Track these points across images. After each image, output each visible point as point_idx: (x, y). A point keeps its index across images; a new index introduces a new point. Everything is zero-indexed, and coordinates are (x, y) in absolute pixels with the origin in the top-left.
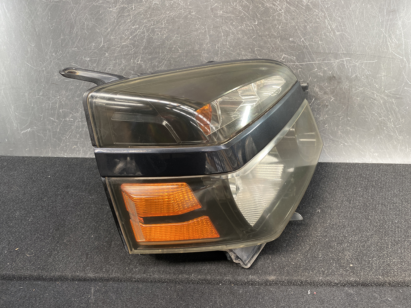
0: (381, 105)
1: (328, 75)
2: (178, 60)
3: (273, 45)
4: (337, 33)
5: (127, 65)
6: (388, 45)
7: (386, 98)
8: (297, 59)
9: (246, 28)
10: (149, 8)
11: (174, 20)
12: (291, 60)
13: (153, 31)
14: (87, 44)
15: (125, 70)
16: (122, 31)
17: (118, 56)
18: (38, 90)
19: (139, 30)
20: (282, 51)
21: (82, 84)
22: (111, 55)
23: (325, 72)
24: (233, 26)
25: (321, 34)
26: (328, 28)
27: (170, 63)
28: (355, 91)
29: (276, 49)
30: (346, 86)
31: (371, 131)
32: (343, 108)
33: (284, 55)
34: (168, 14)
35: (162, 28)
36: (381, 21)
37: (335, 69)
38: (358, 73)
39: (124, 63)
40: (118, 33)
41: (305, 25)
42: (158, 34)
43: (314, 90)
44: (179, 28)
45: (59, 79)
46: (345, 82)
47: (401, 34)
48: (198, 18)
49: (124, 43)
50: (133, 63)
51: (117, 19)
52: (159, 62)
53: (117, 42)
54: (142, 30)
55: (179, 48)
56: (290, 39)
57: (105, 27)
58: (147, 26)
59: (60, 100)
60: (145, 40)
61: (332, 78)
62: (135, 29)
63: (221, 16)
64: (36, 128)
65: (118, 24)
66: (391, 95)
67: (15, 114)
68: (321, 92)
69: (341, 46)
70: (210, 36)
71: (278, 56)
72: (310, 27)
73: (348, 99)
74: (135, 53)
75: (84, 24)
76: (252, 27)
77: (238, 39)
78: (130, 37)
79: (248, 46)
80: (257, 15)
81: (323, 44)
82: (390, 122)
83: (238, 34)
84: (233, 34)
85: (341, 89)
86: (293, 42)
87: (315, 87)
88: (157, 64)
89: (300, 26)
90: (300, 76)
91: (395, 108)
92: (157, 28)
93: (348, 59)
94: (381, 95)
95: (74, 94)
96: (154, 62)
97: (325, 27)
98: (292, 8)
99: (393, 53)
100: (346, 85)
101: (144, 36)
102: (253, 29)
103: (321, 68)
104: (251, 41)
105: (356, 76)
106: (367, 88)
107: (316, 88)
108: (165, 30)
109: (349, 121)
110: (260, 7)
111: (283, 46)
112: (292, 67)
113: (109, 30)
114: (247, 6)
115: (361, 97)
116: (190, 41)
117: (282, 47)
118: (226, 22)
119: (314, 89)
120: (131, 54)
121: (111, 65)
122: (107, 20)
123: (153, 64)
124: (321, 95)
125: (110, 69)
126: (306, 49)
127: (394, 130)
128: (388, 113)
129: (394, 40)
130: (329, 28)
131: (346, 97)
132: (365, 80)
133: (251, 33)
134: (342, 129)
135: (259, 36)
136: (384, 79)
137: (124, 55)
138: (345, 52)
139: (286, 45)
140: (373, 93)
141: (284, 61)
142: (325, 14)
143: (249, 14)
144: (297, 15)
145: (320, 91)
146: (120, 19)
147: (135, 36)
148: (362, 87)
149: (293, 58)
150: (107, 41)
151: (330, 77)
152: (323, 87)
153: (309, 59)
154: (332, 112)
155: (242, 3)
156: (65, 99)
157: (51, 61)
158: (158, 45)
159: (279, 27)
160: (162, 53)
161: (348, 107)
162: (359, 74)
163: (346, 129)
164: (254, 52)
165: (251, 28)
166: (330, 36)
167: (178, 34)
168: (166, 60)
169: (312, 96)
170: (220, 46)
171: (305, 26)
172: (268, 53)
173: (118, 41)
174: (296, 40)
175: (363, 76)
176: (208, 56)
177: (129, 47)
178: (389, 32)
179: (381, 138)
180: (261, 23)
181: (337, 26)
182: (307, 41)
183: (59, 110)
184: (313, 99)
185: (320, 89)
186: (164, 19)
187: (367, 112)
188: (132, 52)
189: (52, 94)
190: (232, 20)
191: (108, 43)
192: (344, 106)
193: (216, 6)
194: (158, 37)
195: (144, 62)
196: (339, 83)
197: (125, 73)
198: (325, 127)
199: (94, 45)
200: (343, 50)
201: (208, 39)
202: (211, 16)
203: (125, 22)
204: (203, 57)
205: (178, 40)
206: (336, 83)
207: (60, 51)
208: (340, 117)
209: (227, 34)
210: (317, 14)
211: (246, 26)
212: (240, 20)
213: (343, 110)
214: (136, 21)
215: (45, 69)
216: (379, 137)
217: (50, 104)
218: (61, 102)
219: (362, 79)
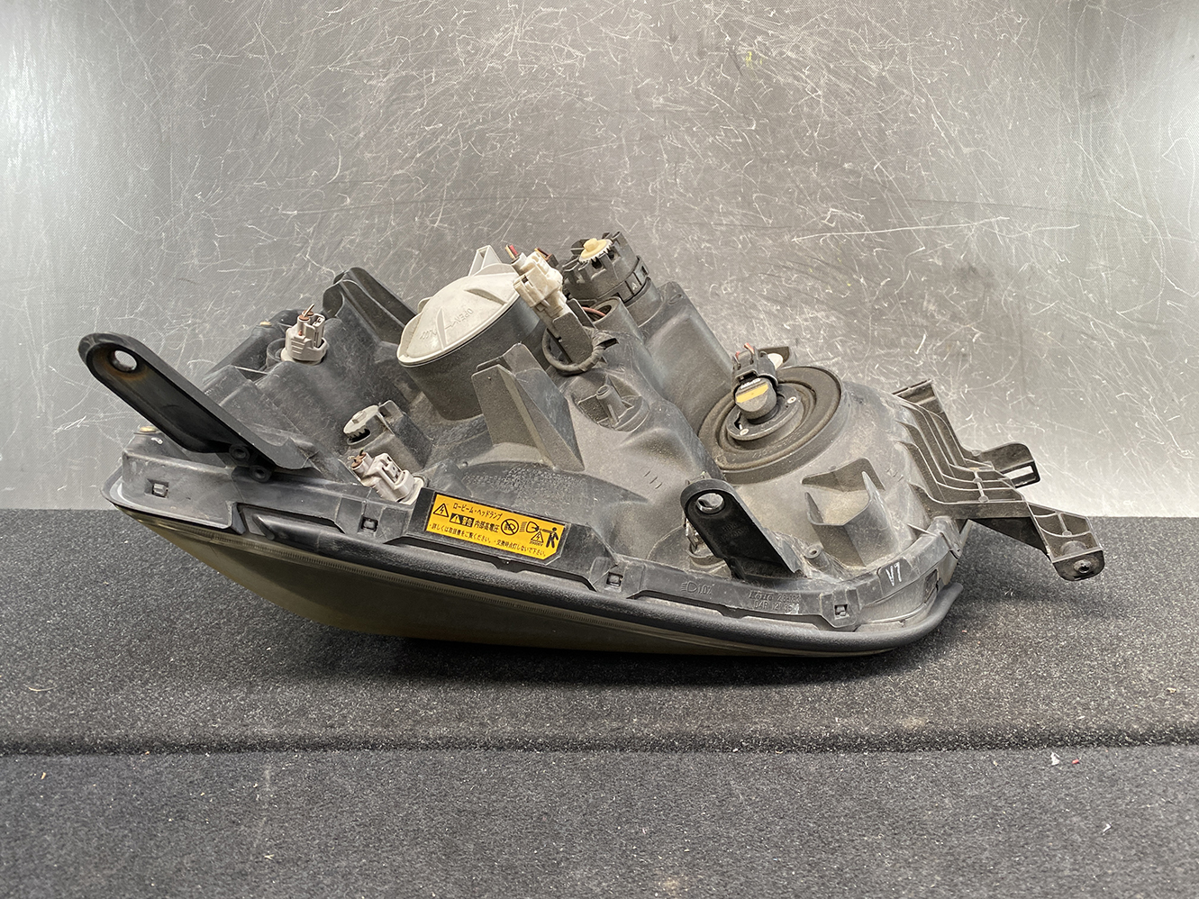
0: (1113, 352)
1: (956, 262)
2: (547, 219)
3: (802, 182)
4: (966, 150)
5: (401, 233)
6: (1098, 182)
7: (1122, 332)
8: (867, 218)
9: (727, 140)
10: (475, 79)
11: (538, 111)
12: (852, 222)
13: (482, 138)
14: (297, 171)
15: (395, 245)
16: (396, 138)
17: (380, 205)
18: (134, 296)
19: (443, 137)
20: (826, 198)
21: (267, 284)
22: (360, 202)
23: (945, 255)
24: (693, 135)
25: (925, 152)
26: (939, 136)
27: (524, 226)
28: (1036, 309)
29: (810, 195)
30: (1009, 296)
31: (1100, 435)
32: (1010, 363)
33: (831, 209)
34: (525, 95)
35: (507, 131)
36: (1070, 121)
37: (973, 246)
38: (1035, 261)
39: (394, 227)
40: (384, 143)
41: (880, 126)
42: (494, 147)
43: (922, 307)
44: (550, 133)
45: (201, 267)
46: (1003, 284)
47: (1127, 153)
48: (601, 110)
49: (400, 172)
50: (420, 227)
51: (388, 107)
52: (494, 226)
53: (380, 169)
54: (453, 134)
55: (550, 186)
56: (846, 165)
57: (352, 126)
58: (467, 126)
59: (194, 330)
60: (457, 163)
61: (967, 274)
62: (435, 134)
63: (659, 111)
64: (105, 417)
65: (387, 119)
66: (1135, 323)
67: (49, 370)
68: (943, 315)
69: (980, 183)
70: (633, 159)
71: (817, 212)
72: (895, 133)
73: (1021, 336)
74: (428, 199)
75: (296, 118)
76: (743, 137)
77: (708, 169)
78: (418, 155)
79: (733, 189)
80: (754, 107)
81: (933, 179)
82: (1148, 406)
83: (705, 156)
84: (693, 155)
85: (996, 304)
86: (852, 172)
87: (924, 298)
88: (486, 229)
89: (870, 132)
90: (880, 267)
91: (1155, 364)
92: (492, 131)
93: (1003, 221)
94: (1108, 323)
95: (238, 312)
96: (478, 225)
97: (933, 134)
98: (845, 86)
99: (1114, 205)
100: (1006, 294)
101: (457, 152)
102: (745, 144)
103: (936, 245)
104: (742, 176)
105: (1032, 268)
106: (1066, 302)
107: (929, 301)
108: (513, 138)
109: (1032, 403)
110: (760, 86)
111: (828, 186)
112: (856, 242)
113: (361, 135)
114: (727, 83)
115: (1053, 328)
116: (580, 169)
117: (823, 187)
118: (672, 124)
119: (922, 304)
120: (417, 202)
121: (356, 230)
122: (361, 109)
123: (475, 231)
124: (944, 322)
125: (352, 242)
126: (890, 190)
127: (1163, 429)
128: (1138, 379)
129: (1114, 171)
130: (943, 135)
131: (1014, 328)
132: (1056, 279)
133: (740, 154)
134: (1016, 429)
135: (763, 160)
136: (1107, 278)
137: (395, 204)
138: (992, 201)
139: (835, 183)
140: (1085, 319)
141: (833, 225)
142: (928, 100)
143: (734, 105)
144: (858, 102)
145: (939, 312)
146: (395, 107)
147: (434, 150)
148: (1052, 301)
149: (858, 217)
150: (354, 165)
151: (962, 269)
152: (946, 300)
153: (900, 218)
154: (980, 375)
155: (714, 77)
156: (208, 326)
157: (188, 214)
158: (492, 177)
159: (812, 133)
160: (502, 198)
161: (1022, 360)
162: (1039, 261)
163: (1028, 429)
164: (750, 204)
165: (740, 140)
166: (948, 157)
167: (547, 149)
168: (512, 219)
169: (918, 326)
170: (658, 187)
171: (881, 132)
172: (788, 205)
173: (384, 166)
174: (862, 168)
175: (1050, 267)
176: (627, 211)
177: (412, 181)
178: (1096, 150)
179: (1131, 456)
180: (765, 125)
181: (961, 132)
182: (890, 169)
183: (184, 361)
184: (925, 337)
185: (939, 305)
186: (512, 106)
187: (1077, 375)
188: (419, 195)
189: (173, 310)
190: (689, 120)
191: (354, 169)
192: (1013, 356)
193: (647, 84)
194: (494, 154)
195: (451, 225)
196: (988, 286)
197: (393, 255)
198: (966, 422)
199: (316, 175)
200: (985, 196)
201: (628, 166)
202: (635, 111)
203: (407, 114)
204: (613, 213)
205: (546, 163)
206: (981, 286)
207: (217, 186)
208: (1006, 390)
209: (677, 156)
210: (908, 98)
211: (726, 136)
212: (711, 121)
213: (1011, 368)
214: (436, 113)
215: (167, 237)
216: (1126, 451)
217: (161, 340)
218: (196, 336)
219: (1050, 277)
